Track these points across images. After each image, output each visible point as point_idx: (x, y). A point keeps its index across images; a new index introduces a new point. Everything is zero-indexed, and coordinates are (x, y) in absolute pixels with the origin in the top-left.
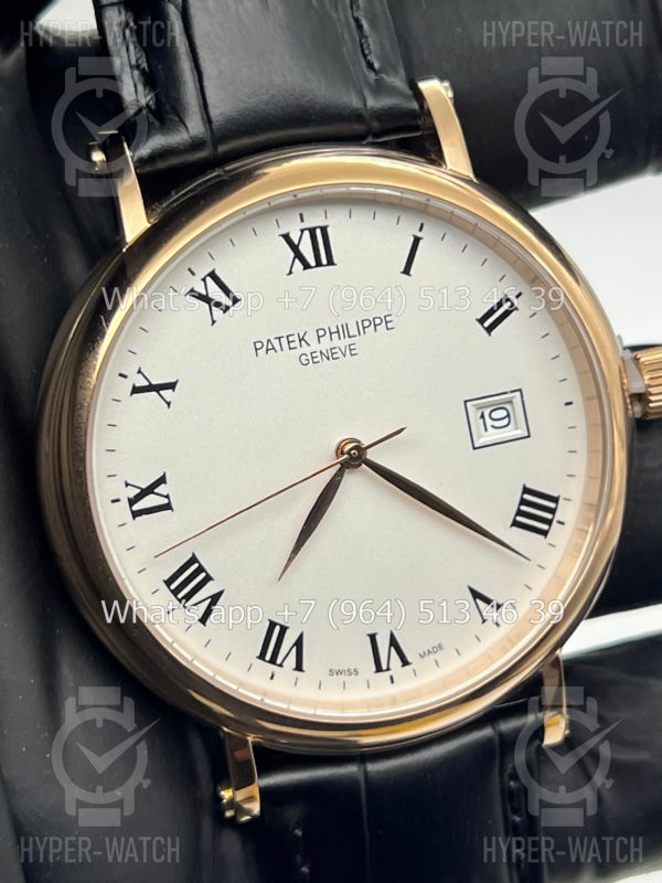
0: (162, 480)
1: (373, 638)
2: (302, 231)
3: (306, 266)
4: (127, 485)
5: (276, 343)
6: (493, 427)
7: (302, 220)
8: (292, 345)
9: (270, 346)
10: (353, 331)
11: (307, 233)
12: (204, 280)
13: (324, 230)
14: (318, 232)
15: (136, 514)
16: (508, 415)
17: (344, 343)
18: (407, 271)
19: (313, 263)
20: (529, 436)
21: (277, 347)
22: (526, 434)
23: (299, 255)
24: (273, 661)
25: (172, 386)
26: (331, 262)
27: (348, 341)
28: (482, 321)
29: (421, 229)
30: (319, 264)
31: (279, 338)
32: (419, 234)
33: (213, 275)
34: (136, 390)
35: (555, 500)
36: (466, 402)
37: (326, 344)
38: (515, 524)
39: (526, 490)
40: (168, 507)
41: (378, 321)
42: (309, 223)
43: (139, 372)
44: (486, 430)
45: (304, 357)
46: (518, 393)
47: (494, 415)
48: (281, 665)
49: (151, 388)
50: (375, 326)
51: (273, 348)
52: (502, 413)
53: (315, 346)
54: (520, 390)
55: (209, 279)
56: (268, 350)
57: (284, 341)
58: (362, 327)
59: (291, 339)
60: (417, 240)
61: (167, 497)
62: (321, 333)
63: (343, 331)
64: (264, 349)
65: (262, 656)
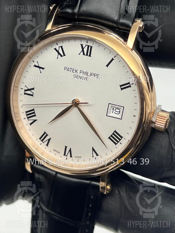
0: (33, 89)
1: (66, 147)
2: (86, 45)
3: (84, 54)
4: (26, 86)
5: (70, 69)
6: (115, 113)
7: (87, 43)
8: (73, 71)
9: (68, 69)
10: (89, 74)
11: (87, 46)
12: (59, 47)
13: (91, 47)
14: (90, 47)
15: (25, 94)
16: (120, 112)
17: (86, 76)
18: (107, 66)
19: (86, 54)
20: (121, 119)
21: (70, 70)
22: (121, 118)
23: (83, 51)
24: (42, 141)
25: (43, 69)
26: (90, 56)
27: (87, 76)
28: (121, 86)
29: (115, 57)
30: (87, 55)
31: (71, 68)
32: (114, 58)
33: (62, 47)
34: (35, 66)
35: (122, 137)
36: (109, 104)
37: (81, 75)
38: (109, 138)
39: (115, 131)
40: (32, 95)
41: (96, 75)
42: (88, 44)
43: (37, 62)
44: (113, 113)
45: (75, 76)
46: (123, 108)
47: (116, 110)
48: (43, 143)
49: (38, 67)
50: (95, 76)
51: (69, 70)
52: (118, 111)
53: (78, 74)
54: (124, 107)
55: (60, 48)
56: (67, 70)
57: (72, 70)
58: (91, 75)
59: (74, 70)
60: (113, 59)
61: (33, 93)
62: (81, 72)
63: (86, 73)
64: (67, 69)
65: (40, 138)
